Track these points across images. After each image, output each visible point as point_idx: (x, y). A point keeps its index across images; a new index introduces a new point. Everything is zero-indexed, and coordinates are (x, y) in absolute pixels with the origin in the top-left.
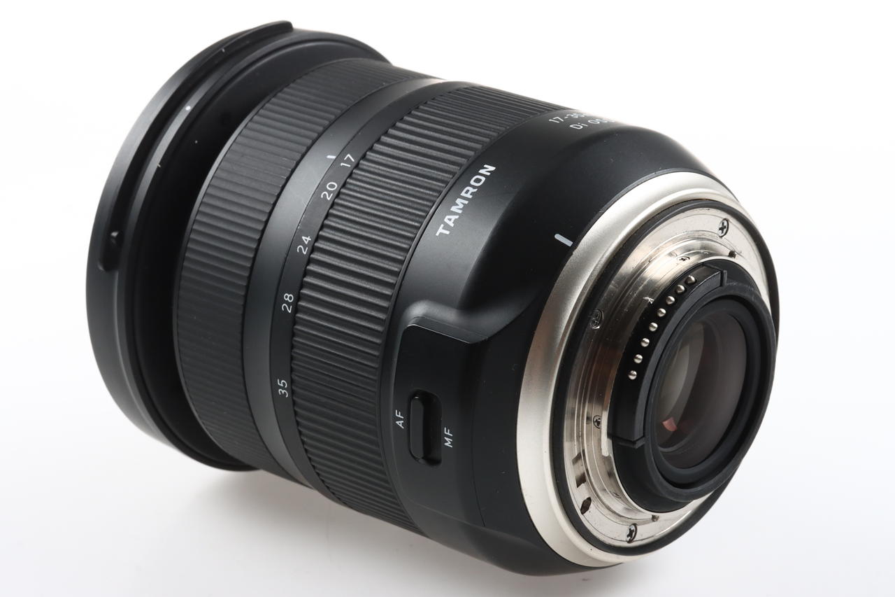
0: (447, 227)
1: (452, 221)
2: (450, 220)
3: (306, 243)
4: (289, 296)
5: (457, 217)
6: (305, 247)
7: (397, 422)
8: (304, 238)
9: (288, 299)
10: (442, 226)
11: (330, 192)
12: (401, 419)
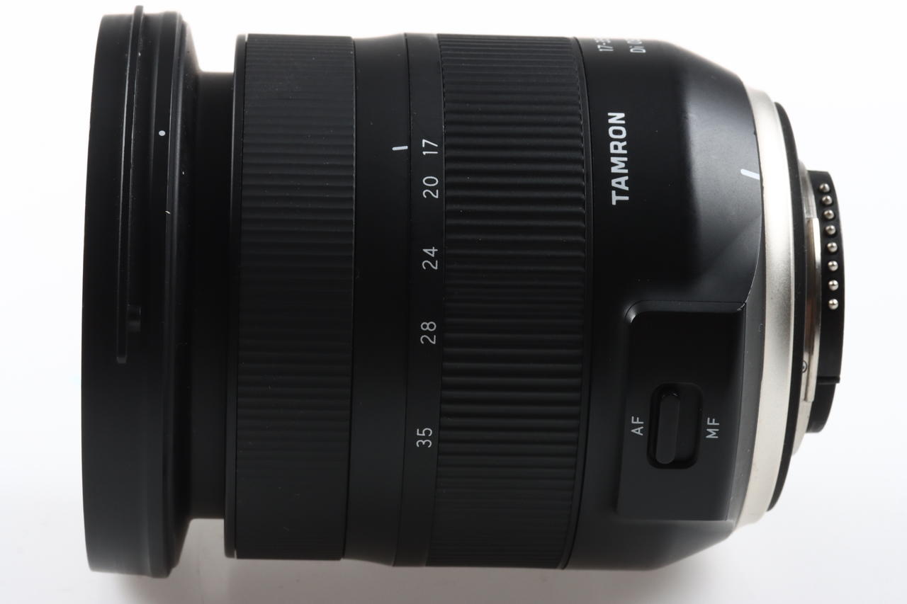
0: (620, 192)
1: (623, 183)
2: (619, 183)
3: (433, 255)
4: (428, 324)
5: (627, 178)
6: (432, 260)
7: (634, 431)
8: (426, 251)
9: (428, 328)
10: (614, 192)
11: (433, 189)
12: (639, 425)
